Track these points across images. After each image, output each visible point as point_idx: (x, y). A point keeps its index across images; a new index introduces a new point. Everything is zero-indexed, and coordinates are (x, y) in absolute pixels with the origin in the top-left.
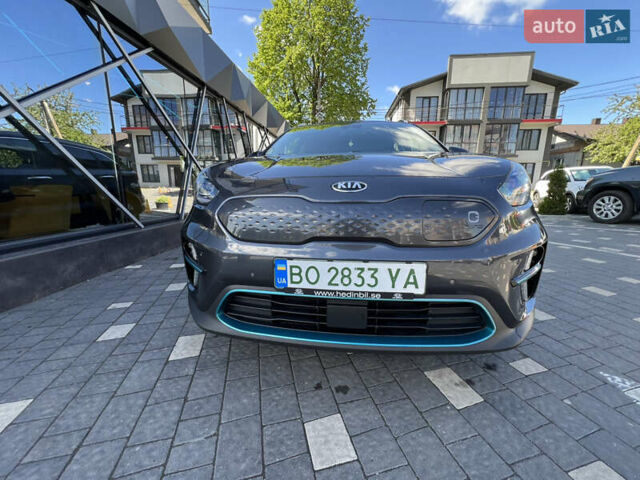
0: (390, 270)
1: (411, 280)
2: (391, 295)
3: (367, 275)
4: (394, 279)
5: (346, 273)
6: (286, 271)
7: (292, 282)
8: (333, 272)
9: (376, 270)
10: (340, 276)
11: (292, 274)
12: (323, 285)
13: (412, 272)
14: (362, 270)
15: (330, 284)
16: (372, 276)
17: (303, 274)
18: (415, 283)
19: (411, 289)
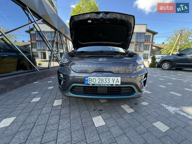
0: (113, 79)
1: (117, 81)
2: (113, 85)
3: (107, 80)
4: (113, 81)
5: (102, 80)
6: (88, 80)
7: (89, 82)
8: (99, 79)
9: (109, 79)
10: (101, 80)
11: (89, 80)
12: (97, 83)
13: (117, 79)
14: (106, 79)
15: (99, 82)
16: (109, 80)
17: (92, 80)
18: (118, 82)
19: (117, 83)
